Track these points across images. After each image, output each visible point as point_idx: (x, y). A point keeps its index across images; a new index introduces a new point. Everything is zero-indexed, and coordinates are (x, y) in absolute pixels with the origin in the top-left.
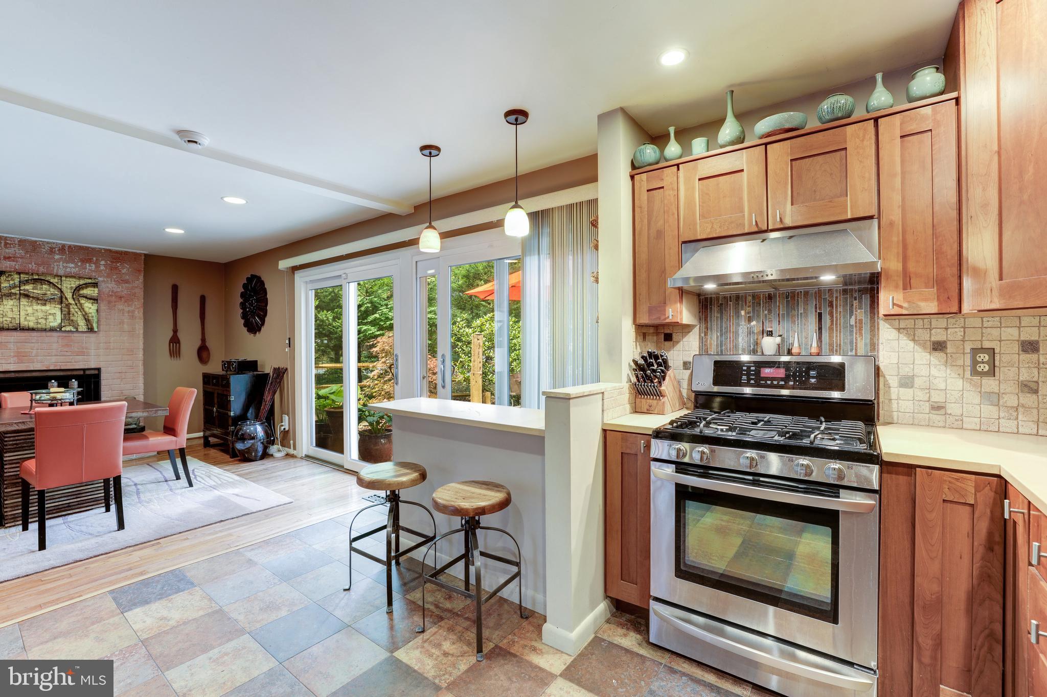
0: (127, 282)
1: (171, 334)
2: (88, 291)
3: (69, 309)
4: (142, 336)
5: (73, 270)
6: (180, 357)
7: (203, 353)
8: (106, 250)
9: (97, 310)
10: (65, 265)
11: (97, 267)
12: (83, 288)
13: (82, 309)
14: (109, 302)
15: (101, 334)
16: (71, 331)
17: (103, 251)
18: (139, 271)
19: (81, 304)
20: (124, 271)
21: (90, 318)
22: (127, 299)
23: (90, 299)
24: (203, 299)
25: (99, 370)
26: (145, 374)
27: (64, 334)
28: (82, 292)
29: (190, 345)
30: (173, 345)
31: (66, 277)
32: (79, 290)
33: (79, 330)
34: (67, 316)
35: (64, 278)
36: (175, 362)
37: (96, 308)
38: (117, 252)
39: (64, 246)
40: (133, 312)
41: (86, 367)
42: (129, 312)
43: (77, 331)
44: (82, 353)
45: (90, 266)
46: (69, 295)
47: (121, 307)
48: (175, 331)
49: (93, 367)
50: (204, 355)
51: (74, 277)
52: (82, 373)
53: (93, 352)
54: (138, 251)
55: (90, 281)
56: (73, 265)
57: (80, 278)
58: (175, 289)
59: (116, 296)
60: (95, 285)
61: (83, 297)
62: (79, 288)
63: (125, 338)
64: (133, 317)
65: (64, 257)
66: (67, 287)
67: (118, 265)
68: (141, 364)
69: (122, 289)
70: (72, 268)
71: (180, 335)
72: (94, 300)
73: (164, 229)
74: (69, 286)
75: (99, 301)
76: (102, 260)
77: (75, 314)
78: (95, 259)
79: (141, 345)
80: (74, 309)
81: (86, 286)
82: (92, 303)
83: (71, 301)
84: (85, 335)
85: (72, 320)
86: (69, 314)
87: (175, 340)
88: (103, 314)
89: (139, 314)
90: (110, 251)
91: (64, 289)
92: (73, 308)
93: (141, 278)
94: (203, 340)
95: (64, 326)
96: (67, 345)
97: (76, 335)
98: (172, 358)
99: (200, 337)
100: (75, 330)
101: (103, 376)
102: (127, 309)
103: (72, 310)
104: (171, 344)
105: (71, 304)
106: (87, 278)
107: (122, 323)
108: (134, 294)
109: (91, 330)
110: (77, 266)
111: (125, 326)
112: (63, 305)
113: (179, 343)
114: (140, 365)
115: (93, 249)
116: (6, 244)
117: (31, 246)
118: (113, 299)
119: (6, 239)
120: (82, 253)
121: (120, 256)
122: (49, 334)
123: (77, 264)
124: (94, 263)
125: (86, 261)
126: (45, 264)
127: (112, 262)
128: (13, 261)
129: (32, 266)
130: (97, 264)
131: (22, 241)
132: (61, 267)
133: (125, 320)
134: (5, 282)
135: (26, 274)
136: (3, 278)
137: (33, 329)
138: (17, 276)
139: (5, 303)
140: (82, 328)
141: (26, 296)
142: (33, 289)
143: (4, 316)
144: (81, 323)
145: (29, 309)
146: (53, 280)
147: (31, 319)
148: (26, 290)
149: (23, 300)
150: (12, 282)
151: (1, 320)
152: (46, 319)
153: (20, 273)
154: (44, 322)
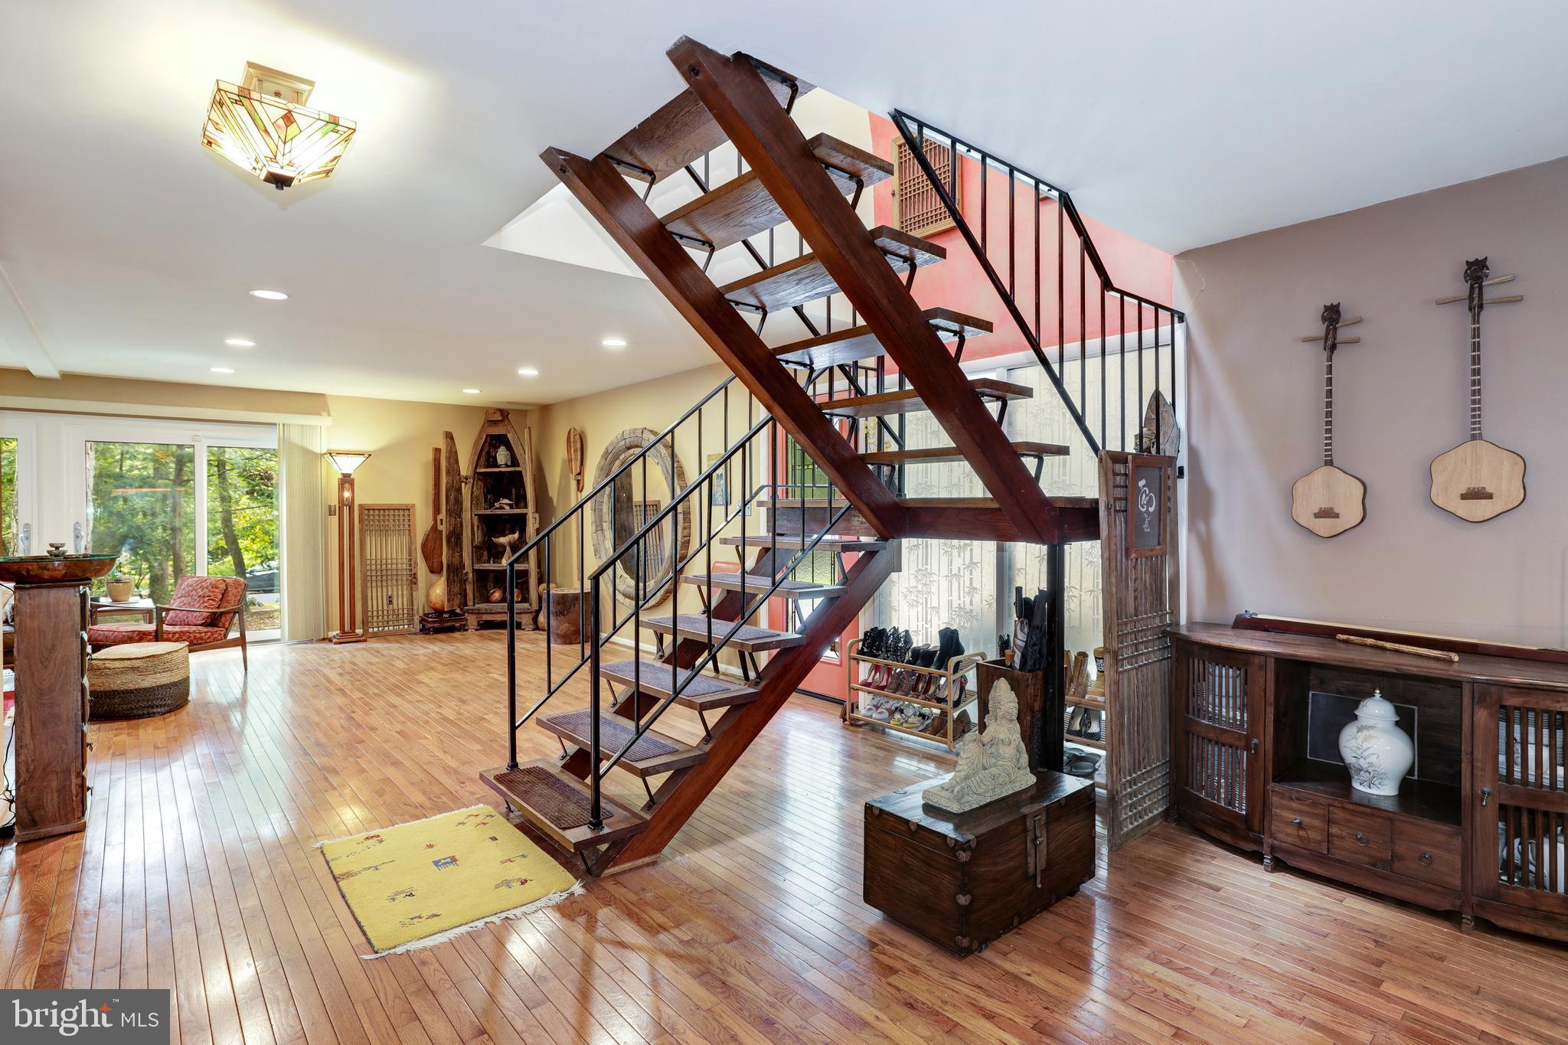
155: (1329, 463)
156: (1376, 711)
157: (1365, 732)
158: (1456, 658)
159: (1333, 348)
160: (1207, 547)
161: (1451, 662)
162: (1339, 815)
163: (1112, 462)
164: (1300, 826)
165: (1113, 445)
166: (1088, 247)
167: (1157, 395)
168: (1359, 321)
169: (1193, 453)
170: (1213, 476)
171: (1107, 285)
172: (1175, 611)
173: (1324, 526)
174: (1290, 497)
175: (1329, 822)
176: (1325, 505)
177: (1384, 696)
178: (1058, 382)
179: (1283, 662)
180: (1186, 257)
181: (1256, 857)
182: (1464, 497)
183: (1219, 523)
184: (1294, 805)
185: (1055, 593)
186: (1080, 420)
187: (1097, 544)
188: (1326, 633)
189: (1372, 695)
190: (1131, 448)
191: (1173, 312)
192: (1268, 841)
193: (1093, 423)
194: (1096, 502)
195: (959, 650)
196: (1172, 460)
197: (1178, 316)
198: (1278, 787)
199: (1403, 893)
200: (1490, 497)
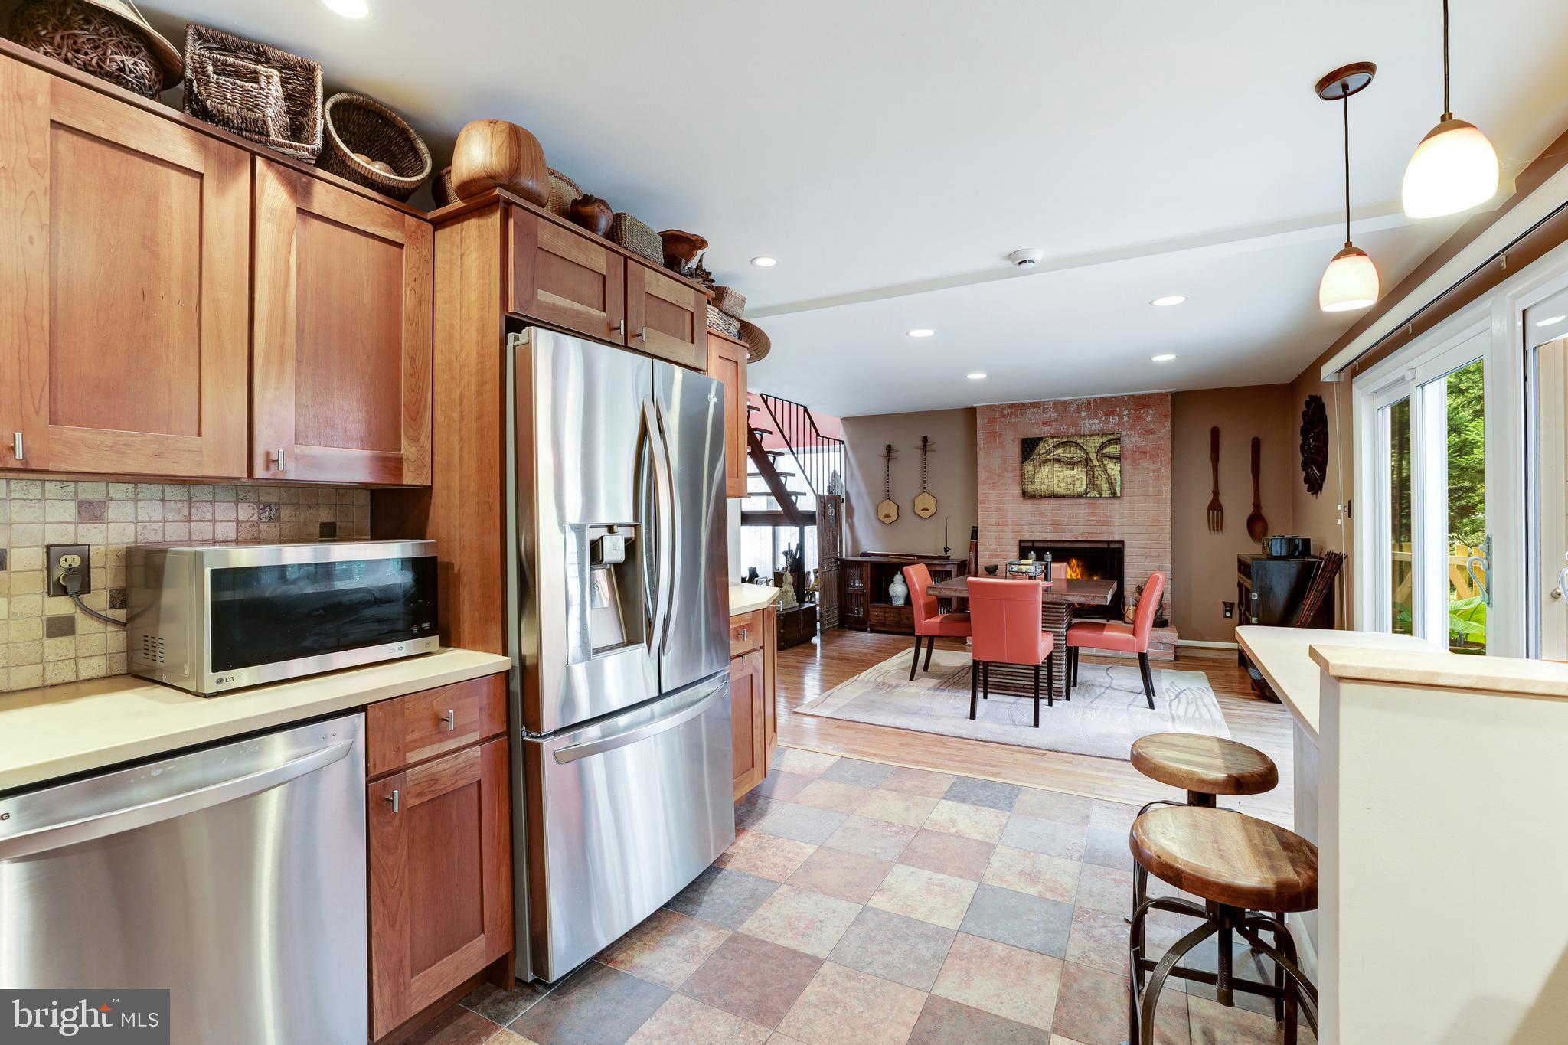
0: (1151, 432)
1: (1210, 497)
2: (1111, 450)
3: (1093, 471)
4: (1169, 501)
5: (1098, 427)
6: (1222, 529)
7: (1256, 524)
8: (1129, 396)
9: (1120, 471)
10: (1091, 422)
11: (1121, 419)
12: (1106, 447)
13: (1105, 471)
14: (1133, 460)
15: (1126, 499)
16: (1095, 497)
17: (1126, 399)
18: (1165, 416)
19: (1104, 465)
20: (1148, 419)
21: (1113, 481)
22: (1153, 455)
23: (1113, 458)
24: (1256, 445)
25: (1122, 543)
26: (1173, 551)
27: (1090, 501)
28: (1104, 451)
29: (1236, 513)
30: (1213, 513)
31: (1091, 435)
32: (1102, 450)
33: (1103, 496)
34: (1092, 479)
35: (1088, 438)
36: (1216, 537)
37: (1119, 468)
38: (1141, 397)
39: (1089, 400)
40: (1159, 470)
41: (1110, 539)
42: (1154, 470)
43: (1101, 496)
44: (1105, 523)
45: (1113, 419)
46: (1093, 456)
47: (1145, 465)
48: (1216, 493)
49: (1116, 540)
50: (1258, 528)
51: (1098, 434)
52: (1106, 546)
53: (1117, 521)
54: (1164, 391)
55: (1112, 437)
56: (1097, 421)
57: (1104, 435)
58: (1215, 433)
59: (1140, 452)
60: (1117, 441)
61: (1106, 456)
62: (1103, 446)
64: (1158, 477)
65: (1090, 413)
66: (1091, 447)
67: (1142, 412)
68: (1168, 537)
69: (1147, 443)
70: (1096, 424)
71: (1224, 499)
72: (1117, 459)
73: (1151, 359)
74: (1093, 445)
75: (1122, 460)
76: (1125, 410)
77: (1099, 477)
78: (1118, 409)
79: (1169, 514)
80: (1098, 471)
81: (1109, 443)
82: (1115, 463)
83: (1095, 463)
84: (1109, 501)
85: (1097, 484)
86: (1094, 477)
87: (1215, 506)
88: (1126, 475)
89: (1166, 472)
90: (1133, 396)
91: (1089, 450)
93: (1168, 425)
94: (1257, 506)
95: (1089, 492)
96: (1093, 514)
97: (1101, 501)
98: (1212, 531)
99: (1251, 500)
100: (1098, 496)
101: (1127, 551)
102: (1152, 467)
103: (1096, 472)
104: (1211, 511)
105: (1095, 466)
106: (1109, 434)
107: (1146, 485)
108: (1160, 448)
109: (1114, 495)
110: (1101, 421)
111: (1151, 489)
112: (1089, 468)
113: (1222, 512)
114: (1168, 539)
115: (1116, 398)
116: (1044, 408)
117: (1062, 407)
118: (1137, 455)
119: (1044, 405)
120: (1106, 405)
121: (1141, 402)
122: (1077, 501)
123: (1101, 419)
124: (1118, 415)
125: (1111, 413)
126: (1074, 424)
127: (1136, 410)
128: (1049, 425)
129: (1064, 429)
130: (1120, 415)
131: (1055, 404)
132: (1087, 425)
133: (1151, 482)
134: (1042, 449)
135: (1058, 437)
136: (1041, 444)
137: (1063, 496)
138: (1051, 441)
139: (1043, 470)
140: (1106, 493)
141: (1059, 461)
142: (1064, 453)
143: (1042, 483)
144: (1105, 487)
145: (1061, 474)
146: (1080, 441)
147: (1062, 485)
148: (1058, 455)
149: (1056, 465)
150: (1047, 448)
151: (1039, 487)
152: (1074, 485)
153: (1053, 438)
154: (1072, 488)
155: (889, 499)
156: (898, 578)
159: (889, 460)
160: (852, 528)
162: (887, 610)
163: (820, 498)
164: (877, 616)
165: (820, 493)
166: (812, 422)
167: (835, 471)
168: (897, 451)
169: (847, 494)
170: (854, 502)
171: (818, 435)
172: (841, 552)
173: (887, 521)
174: (877, 511)
175: (885, 613)
176: (887, 513)
178: (803, 471)
179: (872, 563)
180: (845, 420)
181: (865, 630)
182: (922, 510)
183: (856, 519)
184: (876, 610)
185: (801, 547)
186: (810, 483)
187: (815, 527)
188: (887, 555)
189: (897, 573)
190: (826, 493)
191: (840, 441)
192: (869, 623)
193: (814, 484)
194: (815, 512)
195: (757, 576)
196: (840, 496)
197: (843, 443)
198: (872, 605)
199: (904, 630)
200: (928, 510)
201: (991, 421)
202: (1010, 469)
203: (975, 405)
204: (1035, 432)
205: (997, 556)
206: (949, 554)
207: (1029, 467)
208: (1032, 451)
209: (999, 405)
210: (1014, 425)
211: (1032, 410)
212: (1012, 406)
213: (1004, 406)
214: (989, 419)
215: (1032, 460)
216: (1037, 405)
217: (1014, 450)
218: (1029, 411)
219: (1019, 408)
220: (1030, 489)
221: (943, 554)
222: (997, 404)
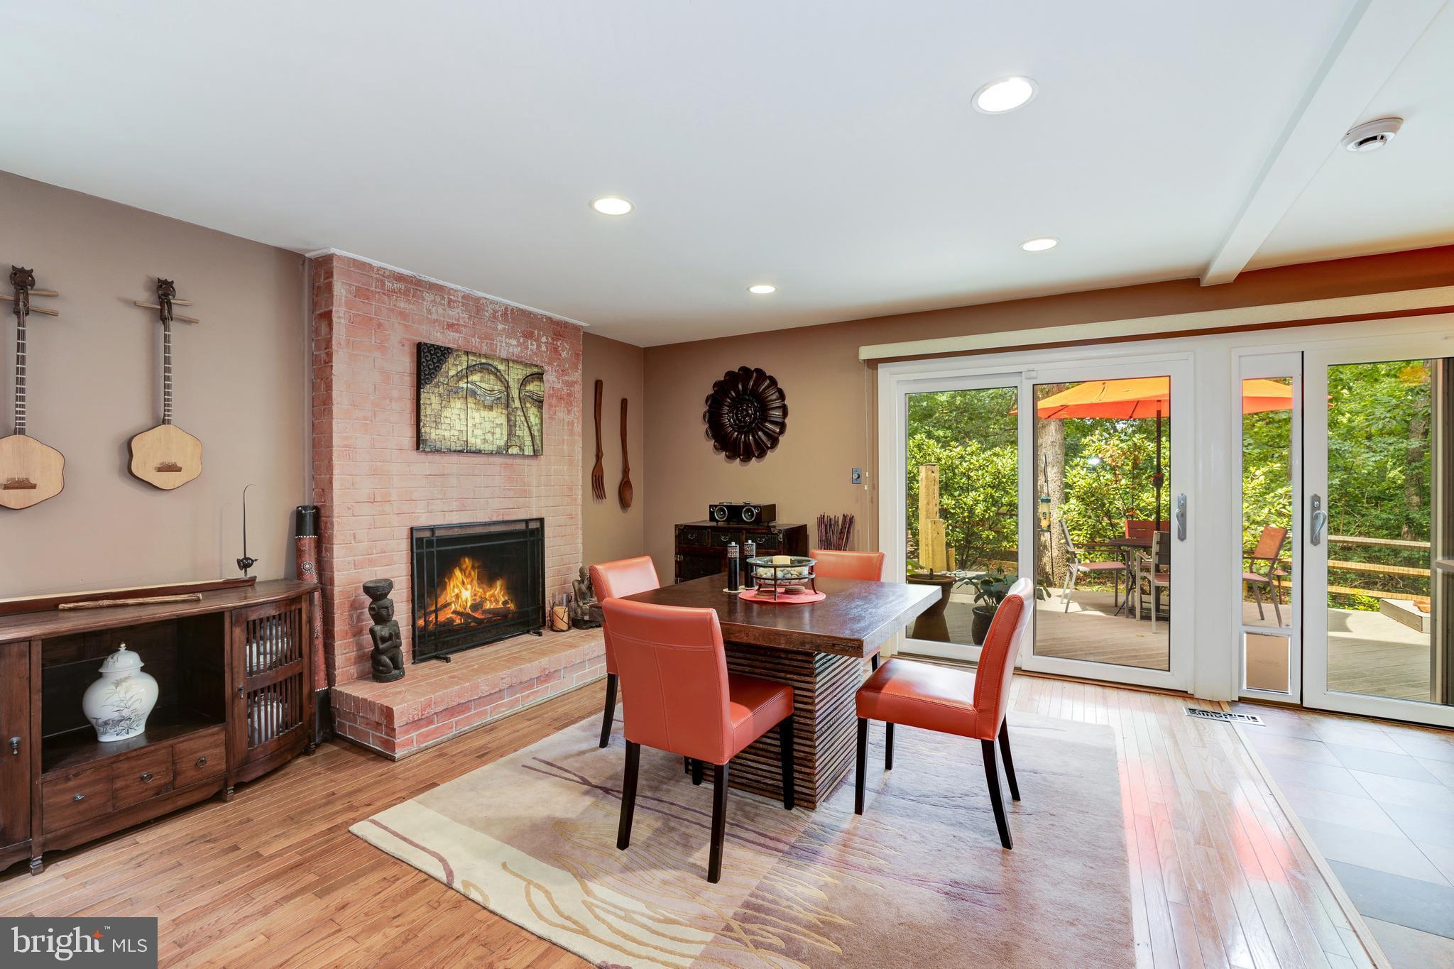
0: (567, 373)
1: (594, 461)
4: (580, 464)
5: (517, 351)
6: (603, 497)
7: (624, 492)
8: (547, 319)
10: (508, 340)
11: (539, 346)
17: (545, 320)
18: (578, 355)
20: (564, 355)
22: (567, 403)
24: (623, 407)
25: (541, 520)
29: (612, 479)
30: (596, 479)
36: (599, 506)
38: (558, 323)
39: (506, 308)
40: (575, 424)
41: (528, 517)
42: (568, 423)
44: (522, 494)
45: (532, 345)
47: (561, 415)
48: (598, 456)
49: (534, 517)
50: (626, 495)
52: (522, 526)
53: (534, 491)
54: (577, 323)
56: (514, 342)
59: (557, 397)
63: (565, 467)
64: (571, 433)
65: (507, 327)
66: (514, 379)
67: (559, 344)
68: (580, 510)
69: (562, 386)
70: (514, 347)
71: (603, 462)
76: (543, 335)
78: (536, 332)
79: (580, 479)
80: (520, 418)
83: (517, 404)
85: (519, 436)
86: (515, 426)
87: (598, 473)
89: (580, 428)
90: (550, 319)
91: (511, 383)
92: (519, 416)
93: (580, 367)
94: (625, 469)
95: (511, 446)
96: (510, 480)
98: (596, 499)
99: (621, 464)
101: (548, 531)
102: (566, 419)
103: (518, 418)
104: (595, 476)
107: (561, 442)
108: (573, 395)
110: (519, 345)
111: (565, 447)
113: (603, 477)
114: (580, 513)
115: (535, 315)
116: (450, 301)
117: (475, 306)
118: (554, 401)
119: (449, 293)
120: (525, 323)
121: (560, 330)
122: (492, 459)
123: (518, 341)
124: (535, 340)
125: (528, 335)
126: (488, 337)
127: (553, 339)
128: (457, 331)
129: (475, 341)
130: (538, 340)
131: (465, 297)
132: (504, 344)
133: (566, 438)
134: (452, 368)
135: (474, 354)
136: (451, 360)
137: (479, 452)
138: (464, 358)
139: (452, 404)
140: (528, 451)
141: (474, 394)
142: (480, 381)
143: (451, 427)
144: (528, 441)
145: (476, 415)
146: (501, 367)
147: (478, 432)
148: (473, 383)
149: (470, 399)
150: (460, 368)
151: (447, 434)
152: (493, 434)
153: (467, 353)
154: (491, 439)
155: (21, 432)
156: (126, 663)
157: (125, 684)
158: (200, 595)
159: (25, 313)
161: (198, 600)
173: (18, 499)
176: (14, 476)
177: (128, 648)
182: (160, 470)
189: (117, 650)
192: (38, 840)
198: (50, 776)
200: (179, 470)
201: (362, 293)
202: (395, 394)
203: (333, 250)
204: (439, 338)
205: (371, 563)
206: (251, 572)
207: (433, 397)
208: (437, 368)
209: (379, 269)
210: (403, 315)
211: (432, 297)
212: (400, 278)
213: (387, 273)
214: (358, 289)
215: (437, 386)
216: (438, 289)
217: (404, 364)
218: (428, 296)
219: (413, 286)
220: (433, 436)
221: (239, 574)
222: (376, 263)
